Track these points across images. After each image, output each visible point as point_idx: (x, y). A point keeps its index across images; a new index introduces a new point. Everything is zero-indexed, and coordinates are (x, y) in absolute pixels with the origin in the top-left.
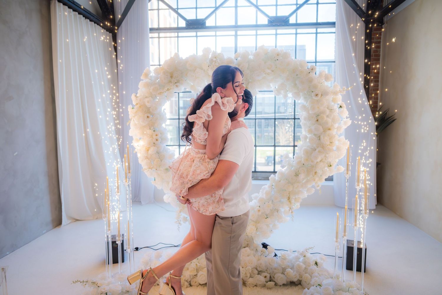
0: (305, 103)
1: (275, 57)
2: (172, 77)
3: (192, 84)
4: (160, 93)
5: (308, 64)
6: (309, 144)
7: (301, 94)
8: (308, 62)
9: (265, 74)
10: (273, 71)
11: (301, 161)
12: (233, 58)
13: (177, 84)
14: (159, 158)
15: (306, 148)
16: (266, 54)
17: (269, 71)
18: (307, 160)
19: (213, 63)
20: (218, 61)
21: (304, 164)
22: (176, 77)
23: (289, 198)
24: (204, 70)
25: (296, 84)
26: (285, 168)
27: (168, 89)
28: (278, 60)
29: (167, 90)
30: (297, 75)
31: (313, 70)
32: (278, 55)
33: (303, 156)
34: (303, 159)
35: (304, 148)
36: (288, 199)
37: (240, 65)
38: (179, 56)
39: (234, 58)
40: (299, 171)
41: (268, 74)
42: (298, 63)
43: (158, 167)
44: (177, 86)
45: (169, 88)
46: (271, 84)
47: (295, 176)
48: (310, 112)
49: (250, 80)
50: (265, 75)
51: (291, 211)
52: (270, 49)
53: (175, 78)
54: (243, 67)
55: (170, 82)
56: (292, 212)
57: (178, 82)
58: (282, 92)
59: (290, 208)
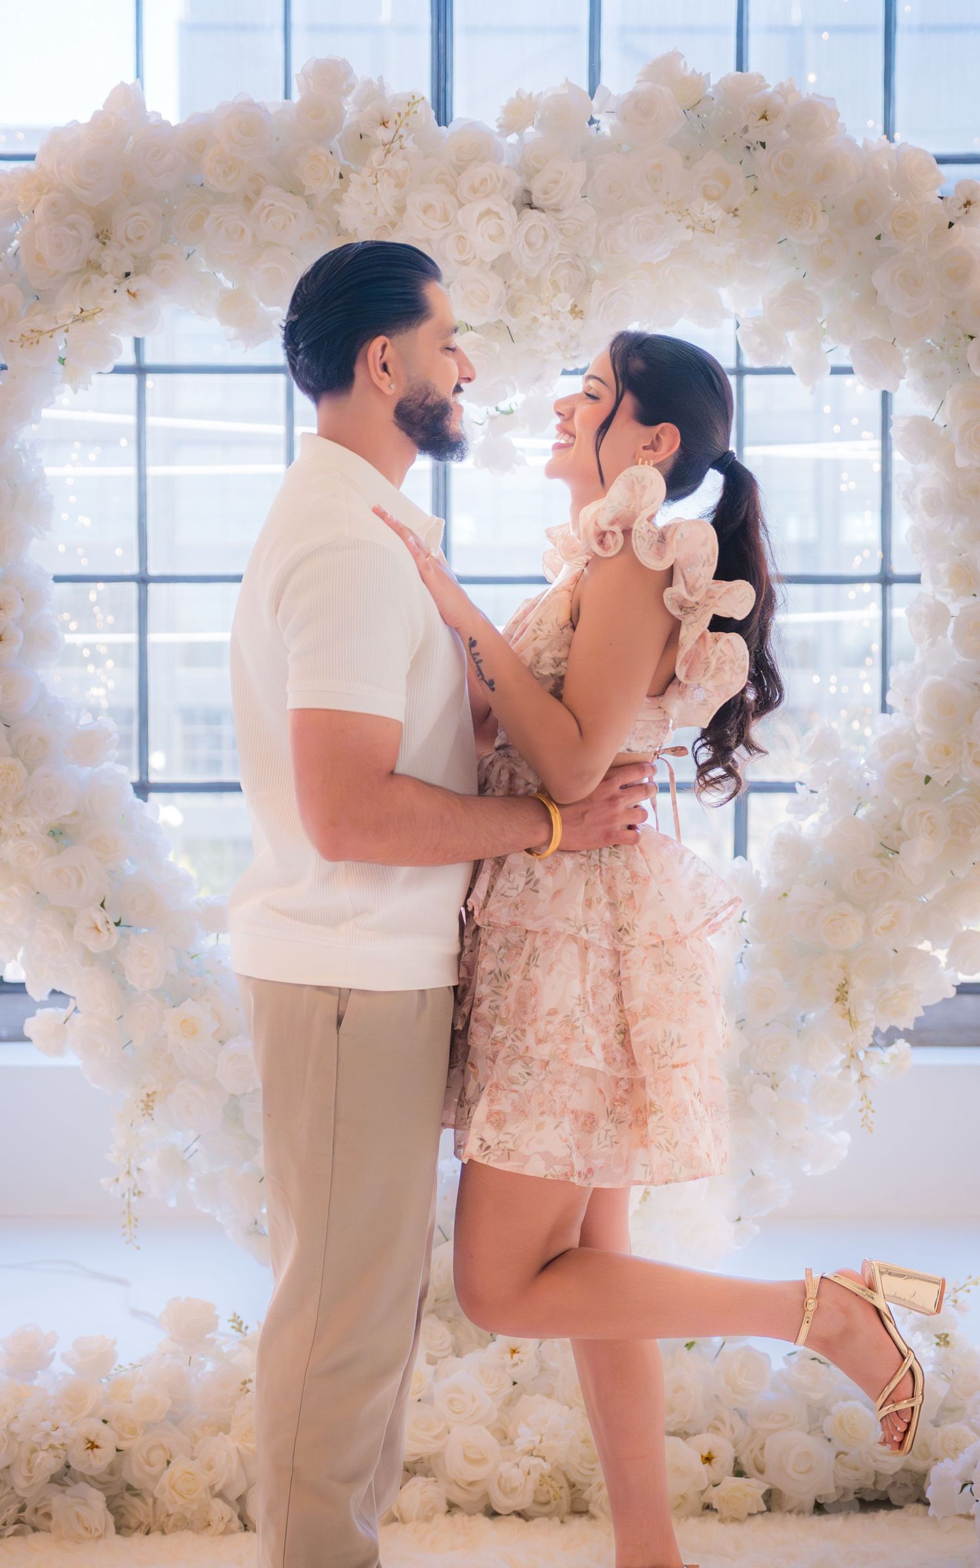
0: (928, 410)
1: (746, 129)
2: (103, 237)
3: (229, 285)
4: (33, 338)
5: (945, 169)
6: (958, 658)
7: (906, 354)
8: (942, 160)
9: (688, 228)
10: (735, 212)
11: (909, 765)
12: (493, 126)
13: (134, 284)
14: (15, 754)
15: (940, 678)
16: (693, 108)
17: (713, 212)
18: (948, 753)
19: (377, 155)
20: (408, 143)
21: (928, 779)
22: (127, 239)
23: (842, 995)
24: (310, 200)
25: (872, 295)
26: (814, 818)
27: (82, 310)
28: (763, 145)
29: (76, 320)
30: (878, 238)
31: (971, 208)
32: (764, 117)
33: (920, 729)
34: (921, 748)
35: (929, 679)
36: (837, 999)
37: (538, 171)
38: (143, 105)
39: (500, 126)
40: (904, 823)
41: (705, 229)
42: (886, 167)
43: (10, 809)
44: (134, 295)
45: (89, 307)
46: (725, 294)
47: (879, 856)
48: (961, 461)
49: (596, 268)
50: (688, 235)
51: (855, 1076)
52: (714, 81)
53: (122, 246)
54: (556, 182)
55: (93, 266)
56: (863, 1076)
57: (137, 274)
58: (791, 337)
59: (852, 1056)
